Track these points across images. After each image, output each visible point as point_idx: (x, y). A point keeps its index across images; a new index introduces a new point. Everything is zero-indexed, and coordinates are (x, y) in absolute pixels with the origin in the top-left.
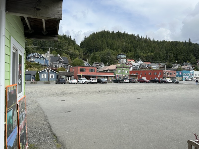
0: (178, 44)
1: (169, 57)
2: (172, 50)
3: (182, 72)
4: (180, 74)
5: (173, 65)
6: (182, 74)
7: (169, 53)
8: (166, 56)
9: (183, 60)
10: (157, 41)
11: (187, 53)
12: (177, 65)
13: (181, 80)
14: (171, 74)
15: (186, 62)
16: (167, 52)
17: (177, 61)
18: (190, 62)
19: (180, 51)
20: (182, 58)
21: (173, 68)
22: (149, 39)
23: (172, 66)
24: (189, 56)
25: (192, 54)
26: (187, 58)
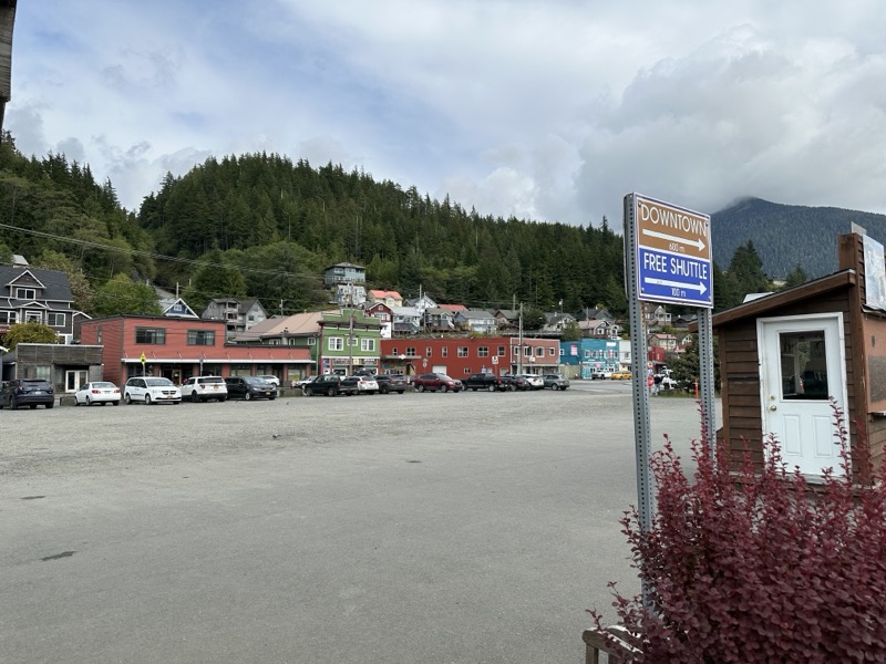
0: (565, 235)
1: (534, 284)
2: (543, 257)
3: (578, 346)
4: (574, 351)
5: (549, 316)
6: (580, 352)
7: (533, 270)
8: (523, 280)
9: (583, 298)
10: (490, 218)
11: (596, 273)
12: (560, 318)
13: (576, 378)
14: (540, 352)
15: (591, 306)
16: (524, 264)
17: (560, 303)
18: (606, 305)
19: (570, 264)
20: (578, 292)
21: (549, 329)
22: (457, 208)
23: (544, 321)
24: (604, 285)
25: (612, 277)
26: (594, 289)
